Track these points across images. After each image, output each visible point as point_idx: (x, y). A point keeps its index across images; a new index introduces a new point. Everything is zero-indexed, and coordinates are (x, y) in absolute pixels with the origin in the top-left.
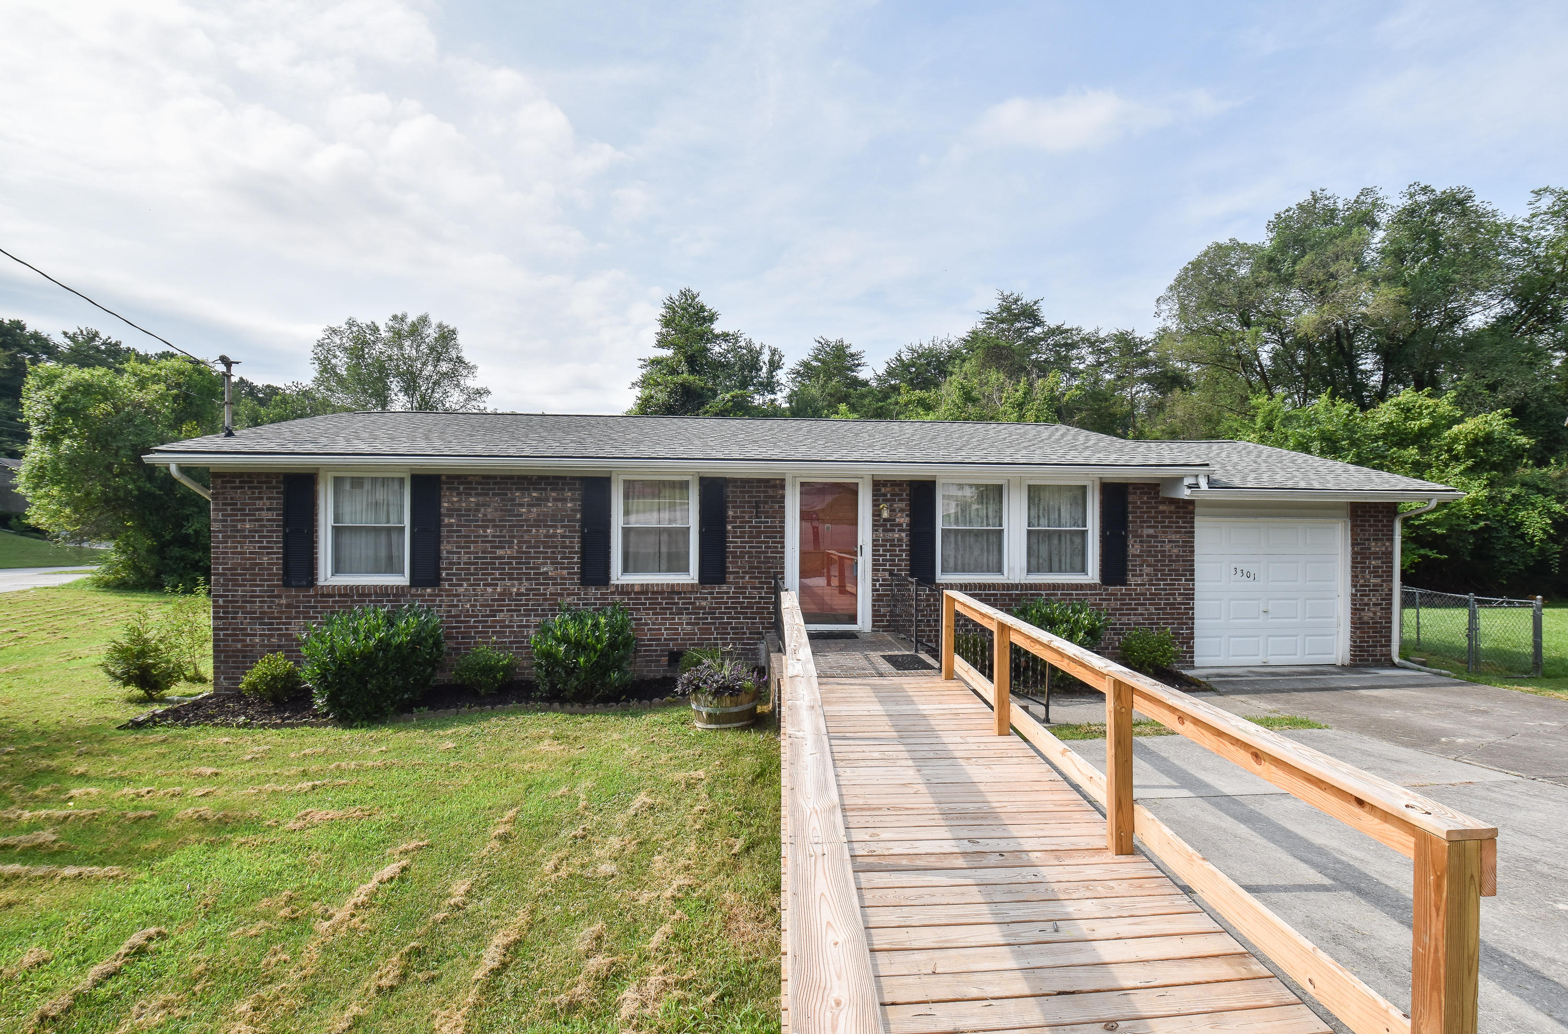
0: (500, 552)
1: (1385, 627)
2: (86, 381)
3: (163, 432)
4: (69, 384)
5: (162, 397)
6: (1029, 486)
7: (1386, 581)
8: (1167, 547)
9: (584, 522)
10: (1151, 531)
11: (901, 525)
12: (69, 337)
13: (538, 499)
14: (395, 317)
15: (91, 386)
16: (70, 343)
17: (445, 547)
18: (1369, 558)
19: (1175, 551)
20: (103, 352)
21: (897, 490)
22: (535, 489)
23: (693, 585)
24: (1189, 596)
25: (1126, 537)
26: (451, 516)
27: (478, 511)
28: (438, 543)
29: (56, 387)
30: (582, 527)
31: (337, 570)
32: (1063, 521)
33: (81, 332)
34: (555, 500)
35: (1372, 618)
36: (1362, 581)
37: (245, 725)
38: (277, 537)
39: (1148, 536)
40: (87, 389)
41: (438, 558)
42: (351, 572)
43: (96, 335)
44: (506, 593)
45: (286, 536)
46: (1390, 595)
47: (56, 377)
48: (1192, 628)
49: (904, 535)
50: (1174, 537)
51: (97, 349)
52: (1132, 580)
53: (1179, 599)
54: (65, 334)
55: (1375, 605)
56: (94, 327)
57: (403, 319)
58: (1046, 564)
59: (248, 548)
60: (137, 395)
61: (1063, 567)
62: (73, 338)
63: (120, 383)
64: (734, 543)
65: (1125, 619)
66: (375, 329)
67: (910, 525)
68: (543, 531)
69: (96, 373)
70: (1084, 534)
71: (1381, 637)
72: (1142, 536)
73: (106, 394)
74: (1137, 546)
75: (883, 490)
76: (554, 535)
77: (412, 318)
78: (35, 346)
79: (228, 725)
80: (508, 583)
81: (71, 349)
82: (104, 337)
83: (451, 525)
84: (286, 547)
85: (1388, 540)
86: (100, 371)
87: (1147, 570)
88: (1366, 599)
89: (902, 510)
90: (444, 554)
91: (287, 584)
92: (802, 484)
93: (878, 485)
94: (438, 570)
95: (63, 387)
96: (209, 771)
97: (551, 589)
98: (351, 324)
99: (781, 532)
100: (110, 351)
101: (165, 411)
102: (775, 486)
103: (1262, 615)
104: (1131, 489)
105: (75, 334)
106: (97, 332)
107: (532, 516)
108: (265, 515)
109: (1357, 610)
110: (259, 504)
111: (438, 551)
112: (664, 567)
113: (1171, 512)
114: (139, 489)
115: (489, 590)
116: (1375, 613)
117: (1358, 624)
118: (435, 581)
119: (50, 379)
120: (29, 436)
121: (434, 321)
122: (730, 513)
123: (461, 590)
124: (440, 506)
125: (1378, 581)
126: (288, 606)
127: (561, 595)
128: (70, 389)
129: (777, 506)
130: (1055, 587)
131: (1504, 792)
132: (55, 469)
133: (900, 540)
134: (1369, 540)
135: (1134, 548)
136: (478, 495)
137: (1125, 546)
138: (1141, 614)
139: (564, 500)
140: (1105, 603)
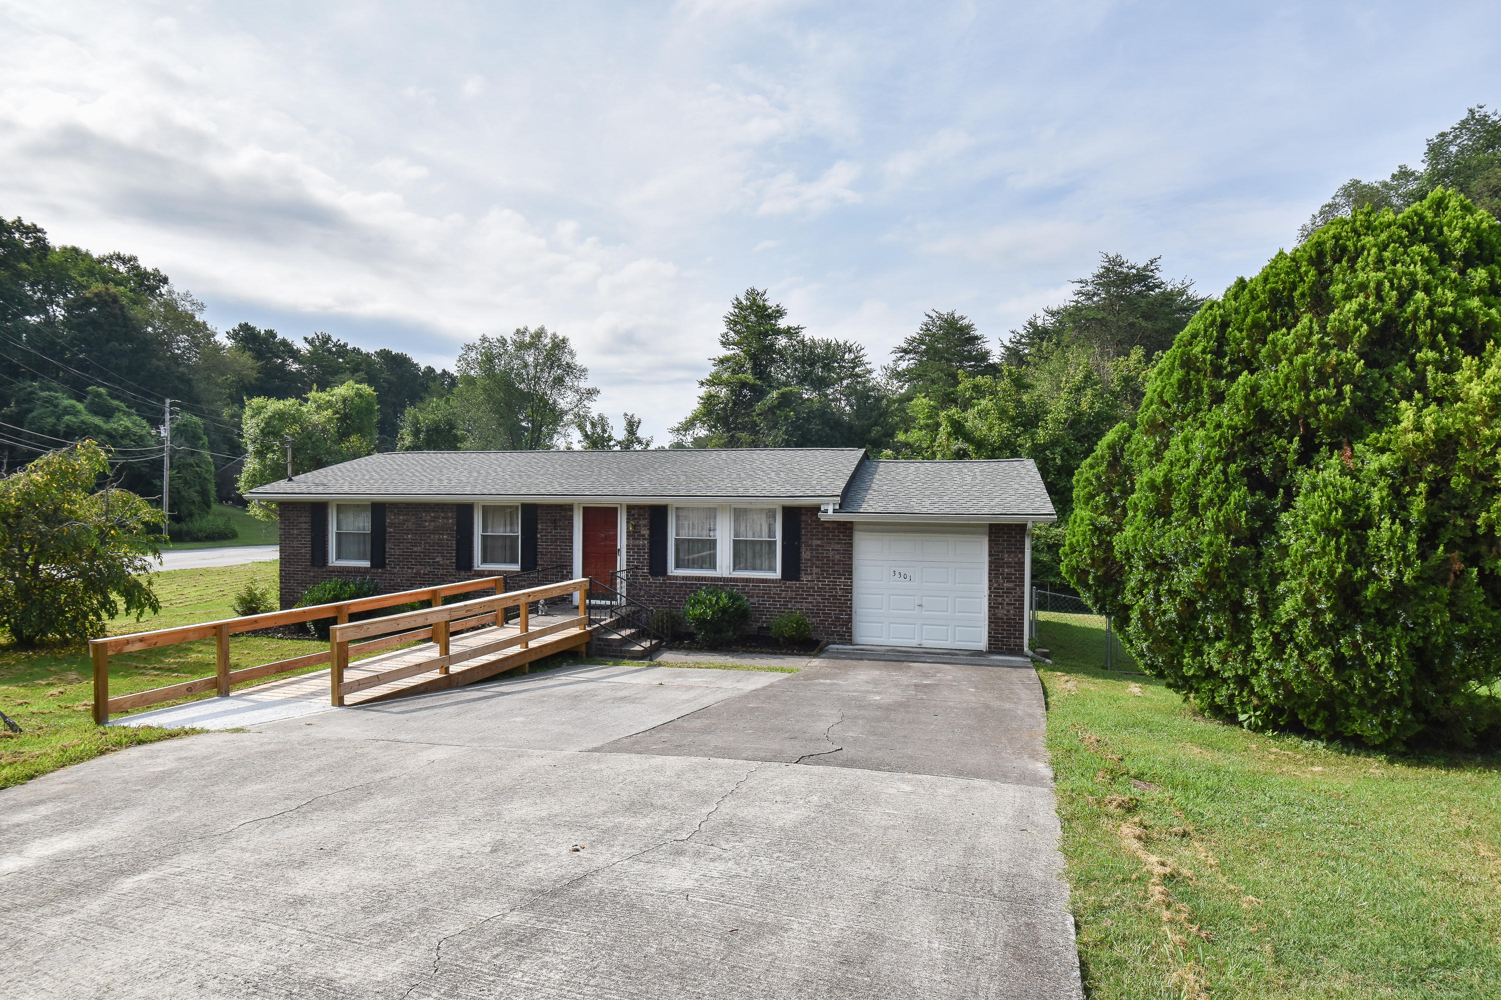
0: (415, 549)
1: (1018, 623)
6: (735, 509)
7: (1019, 586)
8: (831, 554)
9: (458, 532)
10: (819, 542)
11: (644, 535)
13: (435, 517)
17: (388, 545)
18: (1003, 567)
19: (837, 557)
21: (641, 511)
22: (433, 512)
23: (517, 572)
24: (848, 591)
25: (799, 547)
26: (390, 527)
27: (404, 524)
28: (384, 543)
30: (457, 534)
31: (339, 557)
32: (764, 534)
34: (443, 518)
35: (1006, 615)
36: (995, 585)
38: (309, 538)
39: (817, 546)
41: (384, 552)
42: (345, 559)
44: (417, 573)
45: (313, 538)
46: (1022, 597)
48: (851, 615)
49: (646, 542)
50: (837, 547)
52: (804, 578)
53: (840, 593)
55: (1008, 604)
58: (746, 564)
59: (296, 544)
61: (749, 564)
64: (541, 546)
65: (798, 606)
67: (651, 535)
68: (437, 537)
70: (773, 543)
71: (1015, 630)
72: (811, 546)
74: (808, 553)
75: (633, 512)
76: (443, 540)
80: (419, 567)
83: (390, 532)
84: (313, 545)
85: (1020, 552)
87: (815, 570)
88: (1000, 599)
89: (645, 526)
90: (387, 550)
91: (313, 565)
92: (584, 508)
93: (630, 508)
94: (384, 558)
97: (441, 572)
99: (569, 540)
102: (565, 510)
103: (917, 608)
104: (803, 511)
107: (431, 528)
108: (304, 526)
109: (993, 607)
110: (301, 520)
111: (384, 548)
112: (507, 560)
113: (834, 528)
115: (410, 571)
116: (1008, 611)
117: (994, 619)
118: (383, 565)
122: (540, 527)
123: (396, 571)
124: (385, 521)
125: (1011, 585)
126: (314, 577)
127: (446, 575)
129: (567, 522)
130: (747, 580)
133: (644, 545)
134: (1003, 552)
135: (805, 554)
136: (405, 515)
137: (799, 553)
138: (811, 602)
139: (448, 518)
140: (784, 593)
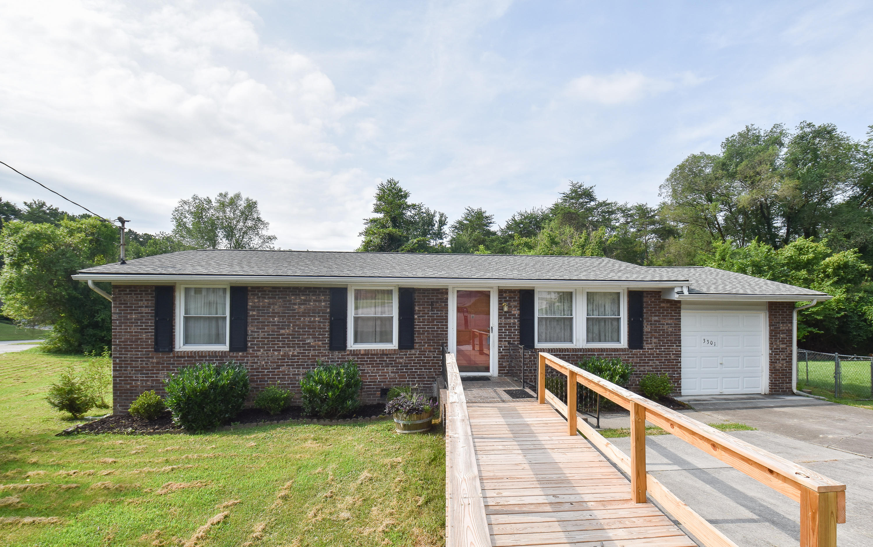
0: (282, 331)
1: (788, 372)
2: (38, 231)
3: (83, 261)
4: (27, 233)
5: (83, 241)
6: (587, 293)
7: (789, 346)
8: (666, 327)
9: (331, 314)
10: (657, 318)
11: (515, 315)
12: (28, 206)
13: (305, 300)
14: (221, 195)
15: (41, 234)
16: (28, 209)
17: (250, 329)
18: (779, 333)
19: (670, 329)
20: (48, 214)
21: (512, 294)
22: (303, 295)
23: (395, 350)
24: (678, 355)
25: (642, 322)
26: (254, 310)
27: (269, 307)
28: (246, 326)
29: (20, 235)
30: (331, 316)
31: (187, 342)
32: (607, 313)
33: (35, 202)
34: (315, 301)
35: (781, 367)
36: (775, 346)
37: (132, 433)
38: (151, 323)
39: (655, 321)
40: (38, 236)
41: (246, 335)
42: (195, 343)
43: (44, 204)
44: (285, 355)
45: (156, 323)
46: (791, 354)
47: (20, 229)
48: (680, 374)
49: (516, 320)
50: (669, 322)
51: (44, 212)
52: (646, 346)
53: (672, 357)
54: (25, 203)
55: (782, 359)
56: (42, 199)
57: (225, 196)
58: (597, 337)
59: (134, 329)
60: (68, 240)
61: (607, 338)
62: (30, 206)
63: (58, 232)
64: (418, 326)
65: (642, 369)
66: (209, 202)
67: (520, 315)
68: (307, 319)
69: (43, 226)
70: (618, 320)
71: (786, 378)
72: (651, 321)
73: (50, 239)
74: (649, 327)
75: (504, 295)
76: (314, 322)
77: (231, 195)
78: (7, 211)
79: (122, 433)
80: (287, 349)
81: (29, 212)
82: (48, 205)
83: (254, 316)
84: (156, 329)
85: (789, 323)
86: (46, 225)
87: (654, 340)
88: (778, 356)
89: (515, 307)
90: (250, 332)
91: (157, 350)
92: (458, 291)
93: (502, 292)
94: (246, 342)
95: (24, 235)
96: (111, 460)
97: (312, 352)
98: (195, 198)
99: (445, 320)
100: (52, 214)
101: (85, 248)
102: (442, 293)
103: (719, 365)
104: (645, 294)
105: (31, 203)
106: (44, 203)
107: (301, 310)
108: (144, 310)
109: (772, 363)
110: (141, 303)
111: (246, 331)
112: (378, 340)
113: (667, 307)
114: (69, 294)
115: (276, 353)
116: (783, 365)
117: (773, 371)
118: (244, 349)
119: (17, 230)
120: (4, 264)
121: (244, 196)
122: (417, 308)
123: (259, 353)
124: (247, 305)
125: (784, 346)
126: (157, 363)
127: (318, 356)
128: (28, 236)
129: (443, 304)
130: (602, 350)
131: (854, 465)
132: (19, 283)
133: (514, 323)
134: (779, 323)
135: (647, 328)
136: (269, 298)
137: (642, 327)
138: (651, 366)
139: (320, 301)
140: (631, 359)
